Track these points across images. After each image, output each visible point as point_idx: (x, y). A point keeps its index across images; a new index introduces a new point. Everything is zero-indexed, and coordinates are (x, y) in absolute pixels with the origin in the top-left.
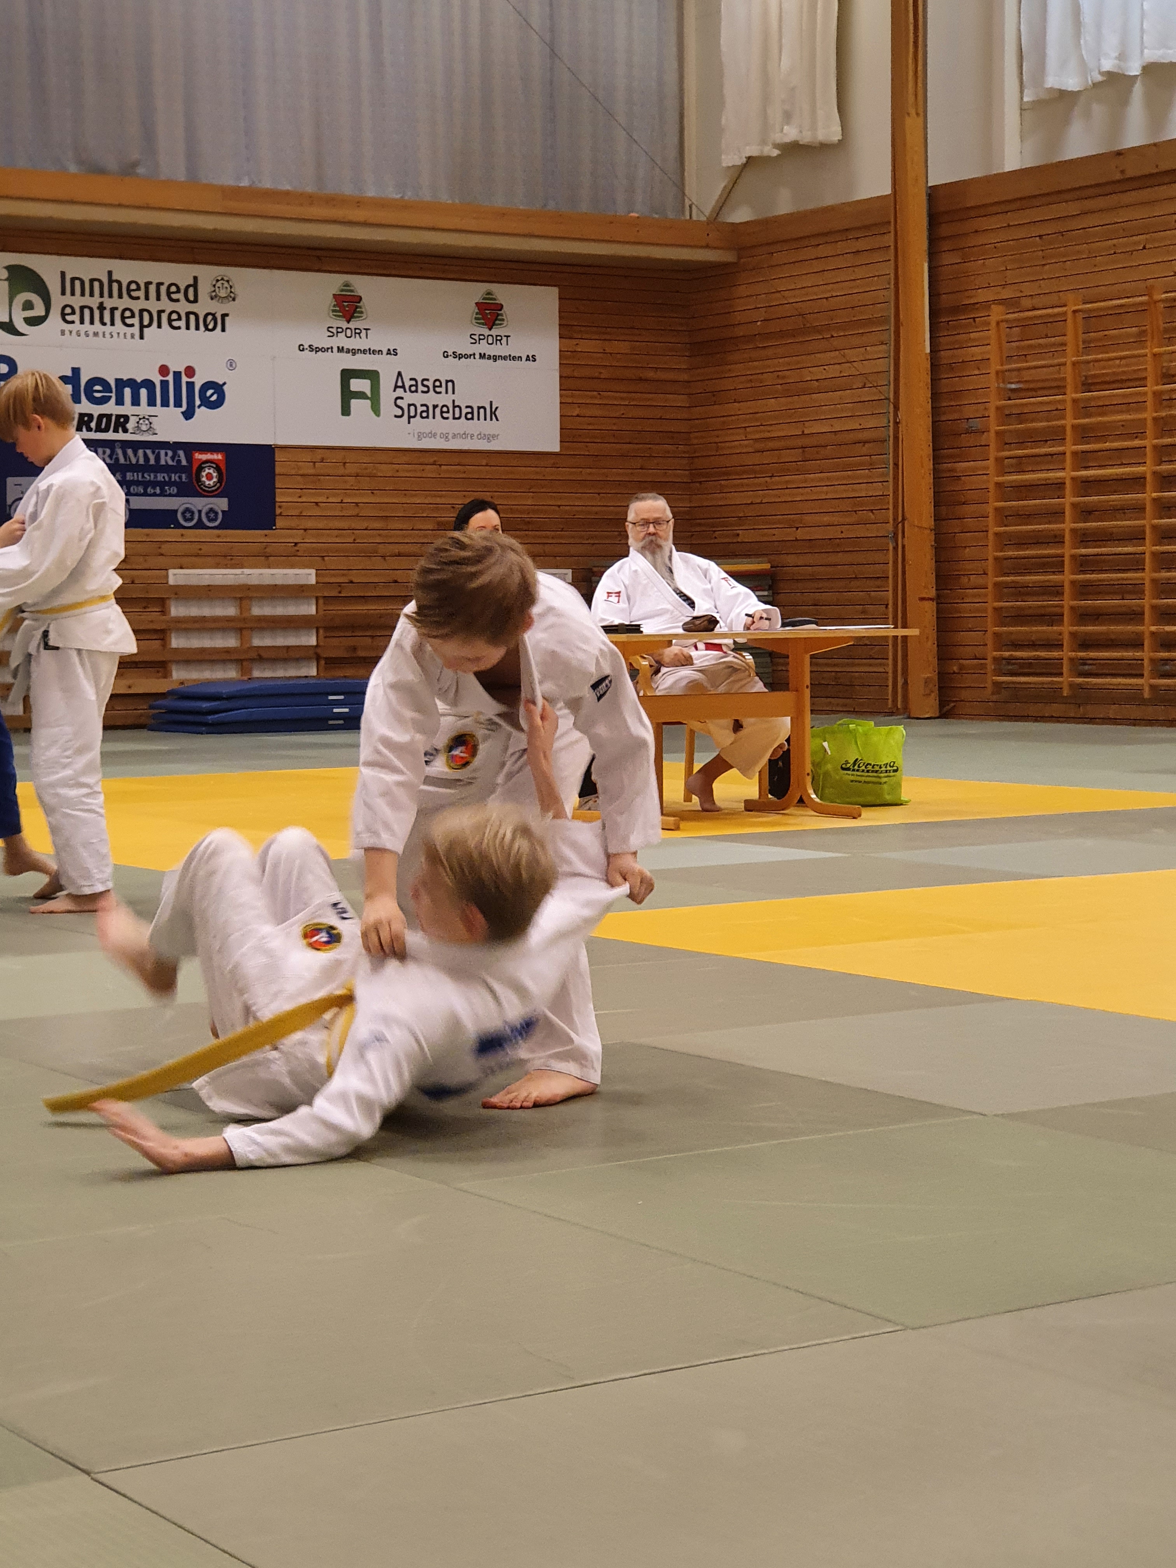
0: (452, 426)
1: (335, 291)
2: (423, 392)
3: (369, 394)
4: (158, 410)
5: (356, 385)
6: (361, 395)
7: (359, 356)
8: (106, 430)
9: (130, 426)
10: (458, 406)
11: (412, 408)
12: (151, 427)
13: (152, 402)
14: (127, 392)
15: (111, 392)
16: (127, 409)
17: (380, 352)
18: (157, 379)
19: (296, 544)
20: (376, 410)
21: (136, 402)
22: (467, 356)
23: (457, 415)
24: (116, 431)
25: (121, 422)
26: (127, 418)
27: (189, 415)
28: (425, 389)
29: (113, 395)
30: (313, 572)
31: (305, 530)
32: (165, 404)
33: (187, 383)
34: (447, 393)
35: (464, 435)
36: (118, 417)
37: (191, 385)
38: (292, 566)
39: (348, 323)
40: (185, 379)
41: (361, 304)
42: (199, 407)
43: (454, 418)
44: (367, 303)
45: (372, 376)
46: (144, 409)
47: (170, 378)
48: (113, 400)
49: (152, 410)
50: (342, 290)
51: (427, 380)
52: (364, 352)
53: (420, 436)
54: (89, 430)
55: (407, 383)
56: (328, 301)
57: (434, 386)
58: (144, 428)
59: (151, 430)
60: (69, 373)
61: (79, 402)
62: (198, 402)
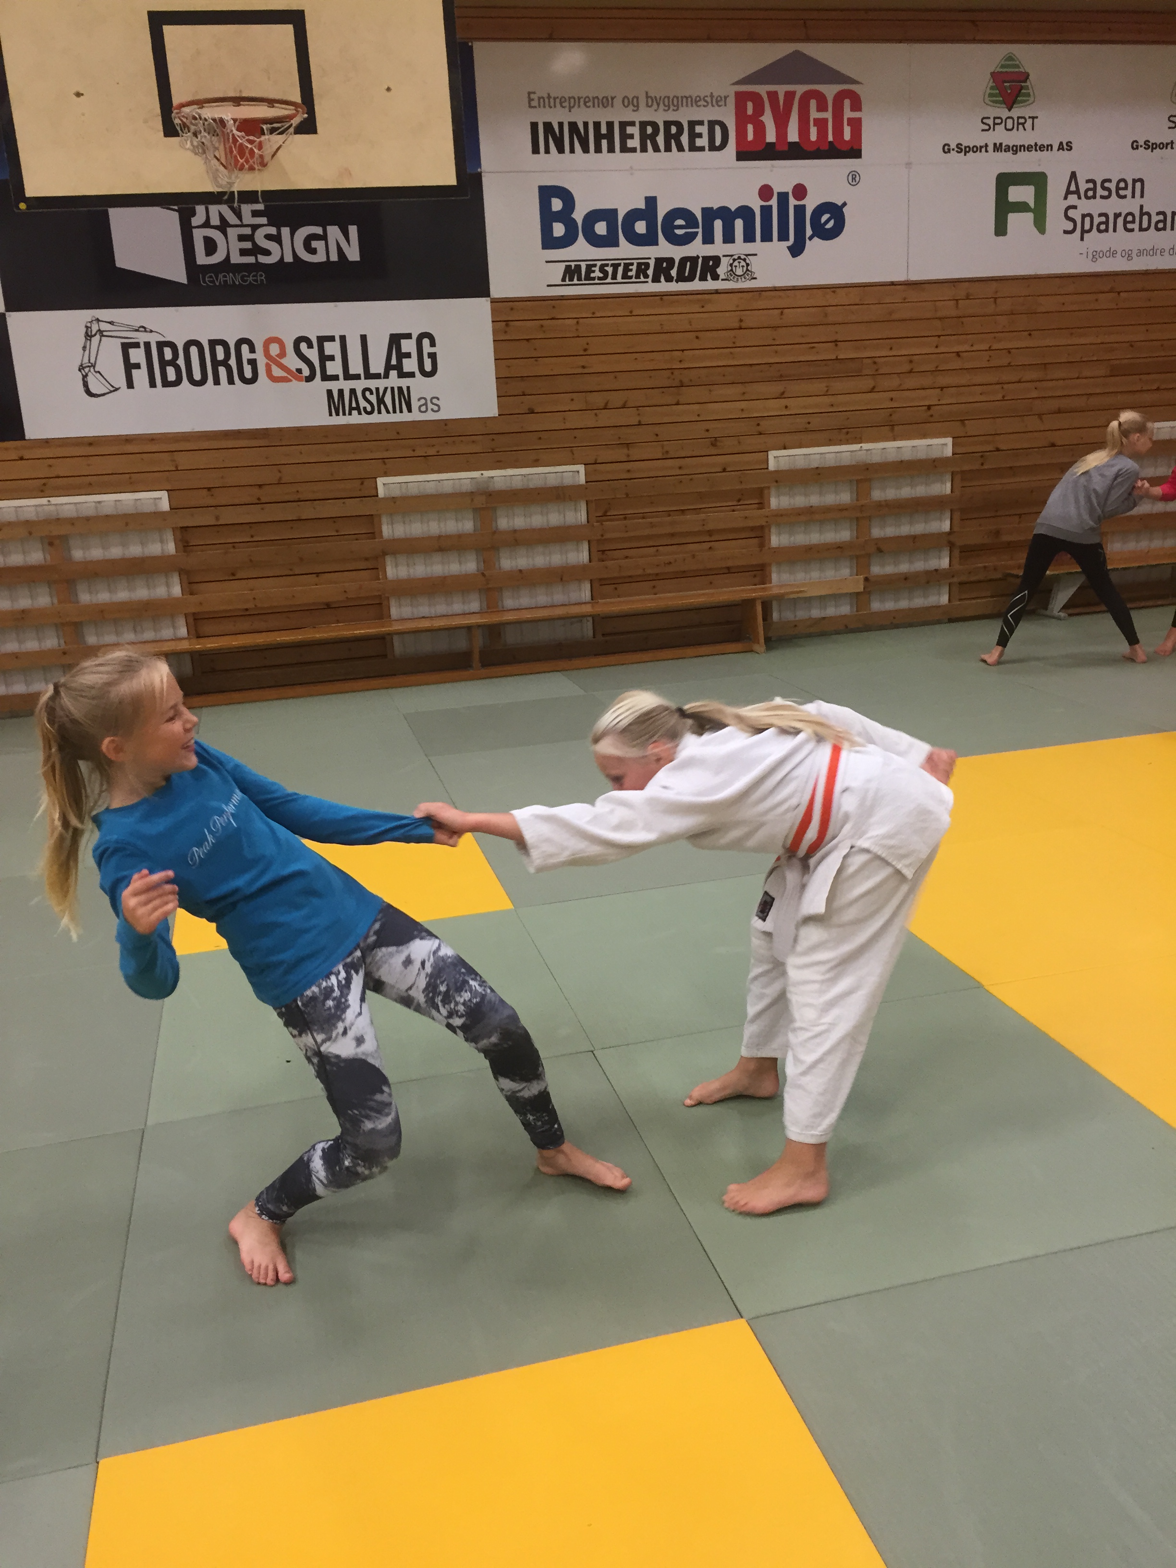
0: (1138, 240)
1: (994, 68)
2: (1102, 197)
3: (1032, 205)
4: (758, 246)
5: (1017, 193)
6: (1022, 207)
7: (1022, 154)
8: (691, 278)
9: (722, 270)
10: (1149, 214)
11: (1087, 220)
12: (747, 270)
13: (749, 237)
14: (718, 225)
15: (698, 227)
16: (718, 248)
17: (1050, 147)
18: (756, 204)
19: (929, 407)
20: (1040, 225)
21: (729, 238)
22: (1163, 146)
23: (1145, 225)
24: (703, 278)
25: (710, 266)
26: (717, 260)
27: (796, 250)
28: (1106, 193)
29: (700, 230)
30: (949, 441)
31: (942, 388)
32: (767, 237)
33: (795, 206)
34: (1133, 197)
35: (1153, 252)
36: (706, 259)
37: (800, 211)
38: (924, 436)
39: (1010, 110)
40: (793, 202)
41: (1028, 83)
42: (811, 238)
43: (1141, 229)
44: (1036, 81)
45: (1038, 180)
46: (739, 247)
47: (774, 202)
48: (700, 237)
49: (749, 248)
50: (1003, 66)
51: (1109, 181)
52: (1029, 148)
53: (1095, 256)
54: (669, 279)
55: (1083, 187)
56: (984, 82)
57: (1118, 189)
58: (739, 272)
59: (748, 274)
60: (642, 206)
61: (656, 243)
62: (809, 232)
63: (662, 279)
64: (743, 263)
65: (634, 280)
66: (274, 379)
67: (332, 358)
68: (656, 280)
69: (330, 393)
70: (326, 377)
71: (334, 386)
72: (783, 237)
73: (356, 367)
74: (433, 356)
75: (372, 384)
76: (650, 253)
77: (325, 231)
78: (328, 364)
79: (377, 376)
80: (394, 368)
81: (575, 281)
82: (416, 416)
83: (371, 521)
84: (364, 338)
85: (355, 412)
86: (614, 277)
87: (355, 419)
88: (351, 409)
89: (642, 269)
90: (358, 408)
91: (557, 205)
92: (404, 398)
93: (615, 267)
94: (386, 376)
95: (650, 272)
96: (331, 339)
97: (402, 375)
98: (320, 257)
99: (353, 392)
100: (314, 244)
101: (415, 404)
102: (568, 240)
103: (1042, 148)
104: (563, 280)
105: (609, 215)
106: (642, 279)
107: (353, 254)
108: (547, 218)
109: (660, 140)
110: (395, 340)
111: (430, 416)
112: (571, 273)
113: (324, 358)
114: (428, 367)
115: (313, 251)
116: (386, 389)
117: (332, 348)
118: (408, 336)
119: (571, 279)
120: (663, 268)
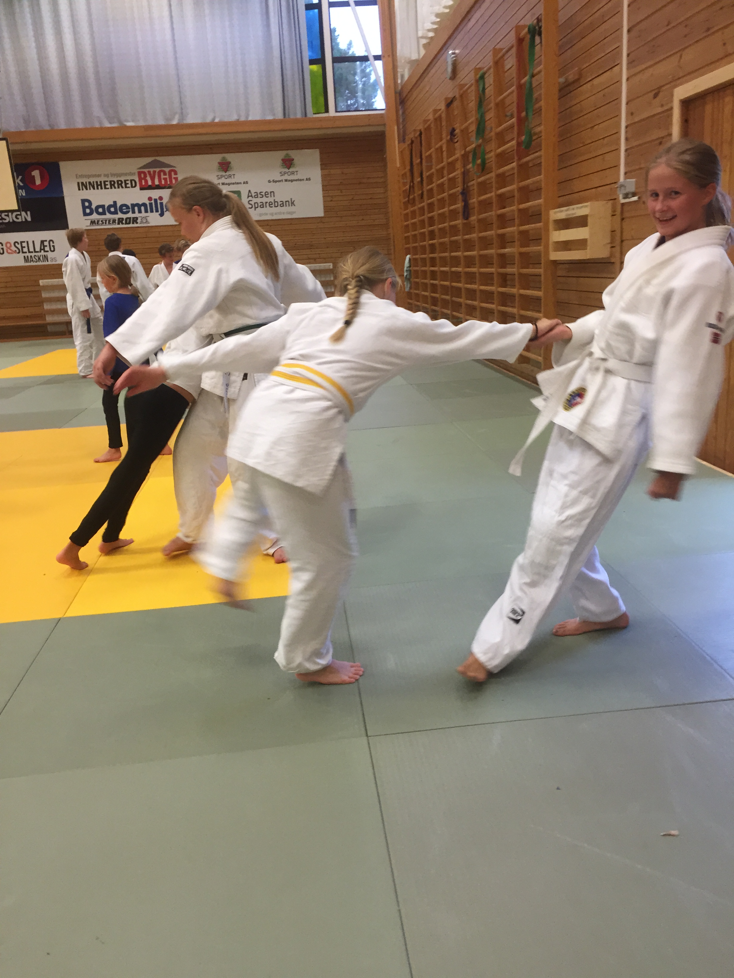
0: (274, 210)
1: (219, 161)
2: (261, 197)
4: (149, 214)
7: (231, 186)
8: (129, 223)
9: (139, 221)
10: (277, 202)
11: (256, 204)
13: (146, 211)
14: (136, 208)
15: (130, 209)
16: (137, 215)
17: (241, 183)
18: (147, 202)
21: (140, 212)
22: (279, 181)
23: (276, 205)
24: (133, 223)
25: (135, 220)
26: (137, 218)
27: (162, 215)
28: (261, 196)
29: (131, 210)
32: (152, 211)
34: (271, 197)
35: (280, 213)
36: (134, 218)
37: (161, 204)
39: (226, 173)
40: (159, 201)
41: (231, 165)
42: (166, 211)
43: (275, 207)
44: (233, 164)
45: (238, 193)
46: (143, 214)
47: (153, 201)
48: (131, 212)
49: (146, 214)
50: (222, 160)
51: (262, 192)
52: (233, 184)
53: (261, 215)
54: (123, 224)
55: (253, 195)
56: (216, 165)
57: (265, 195)
58: (144, 221)
59: (147, 222)
60: (112, 203)
61: (117, 214)
62: (165, 210)
63: (120, 224)
64: (145, 219)
65: (112, 224)
66: (9, 253)
67: (24, 247)
68: (119, 224)
69: (24, 257)
70: (23, 252)
71: (26, 255)
72: (157, 211)
73: (31, 249)
74: (54, 246)
75: (36, 254)
76: (116, 217)
77: (21, 213)
78: (24, 249)
79: (38, 252)
80: (42, 250)
81: (94, 225)
82: (49, 263)
83: (39, 292)
84: (33, 242)
85: (32, 262)
86: (106, 223)
87: (32, 264)
88: (31, 261)
89: (114, 221)
90: (33, 261)
91: (87, 204)
92: (46, 258)
93: (106, 221)
94: (40, 252)
95: (117, 222)
96: (24, 242)
97: (45, 251)
98: (20, 220)
99: (31, 256)
100: (18, 217)
101: (49, 260)
102: (91, 213)
103: (238, 183)
104: (90, 224)
105: (103, 206)
106: (114, 224)
107: (29, 219)
108: (84, 208)
109: (116, 185)
110: (42, 242)
111: (54, 263)
112: (93, 222)
113: (22, 247)
114: (52, 249)
115: (18, 219)
116: (40, 256)
117: (24, 244)
118: (46, 241)
119: (93, 224)
120: (120, 221)
